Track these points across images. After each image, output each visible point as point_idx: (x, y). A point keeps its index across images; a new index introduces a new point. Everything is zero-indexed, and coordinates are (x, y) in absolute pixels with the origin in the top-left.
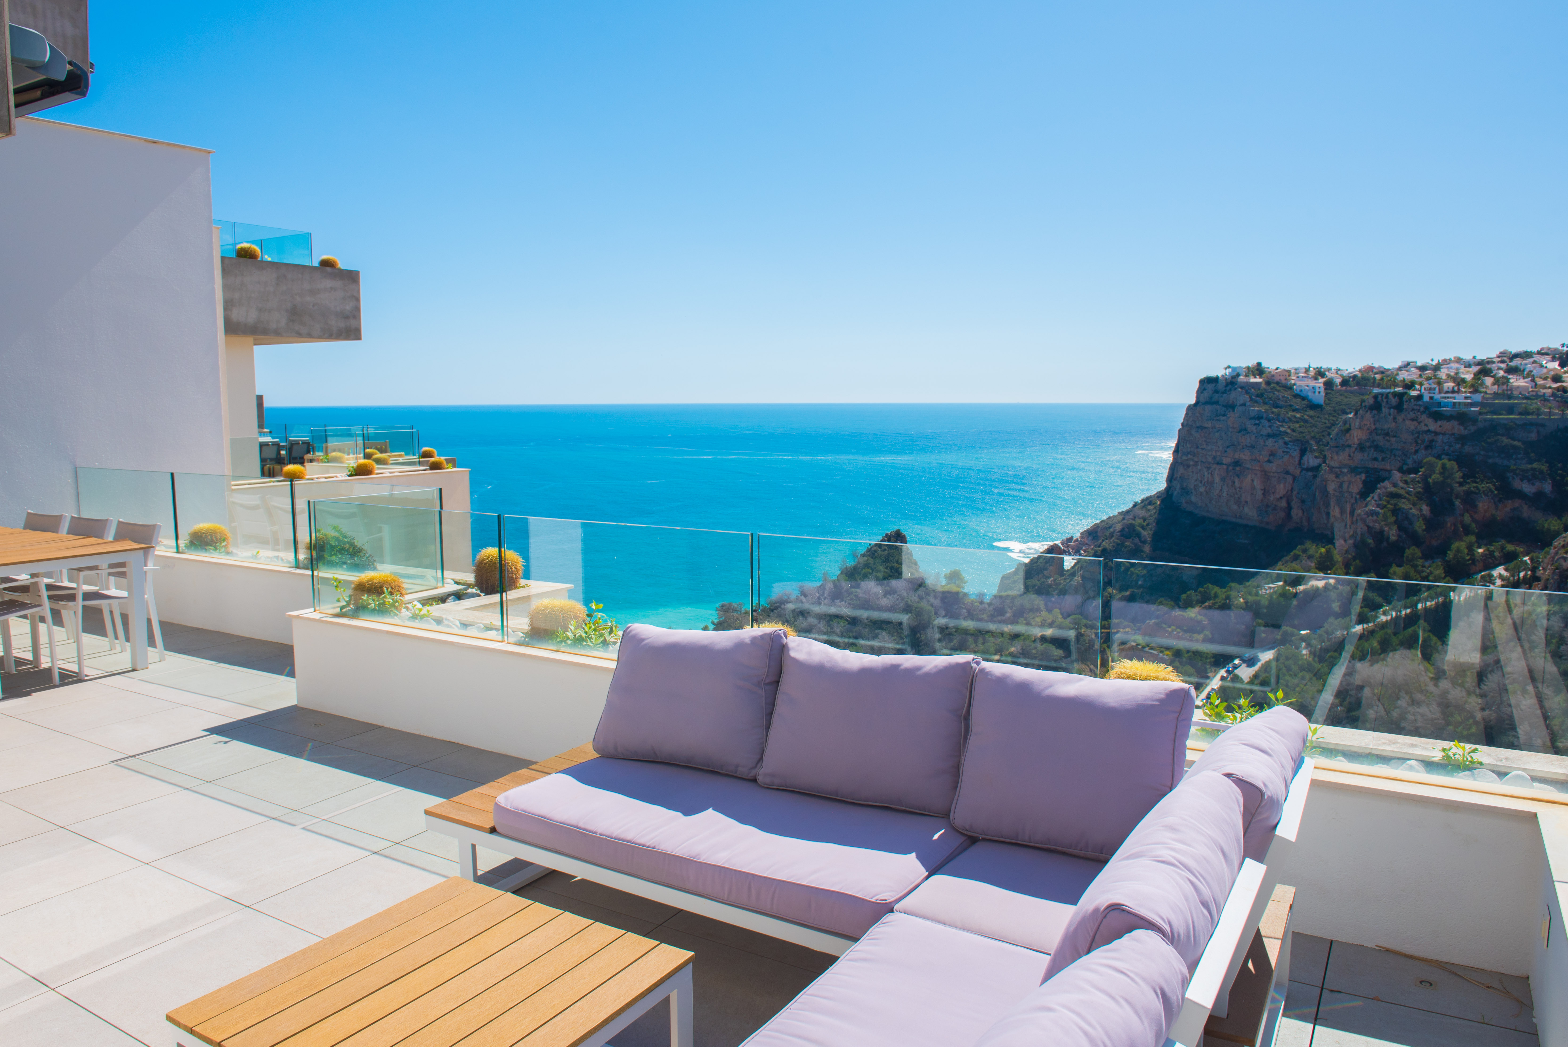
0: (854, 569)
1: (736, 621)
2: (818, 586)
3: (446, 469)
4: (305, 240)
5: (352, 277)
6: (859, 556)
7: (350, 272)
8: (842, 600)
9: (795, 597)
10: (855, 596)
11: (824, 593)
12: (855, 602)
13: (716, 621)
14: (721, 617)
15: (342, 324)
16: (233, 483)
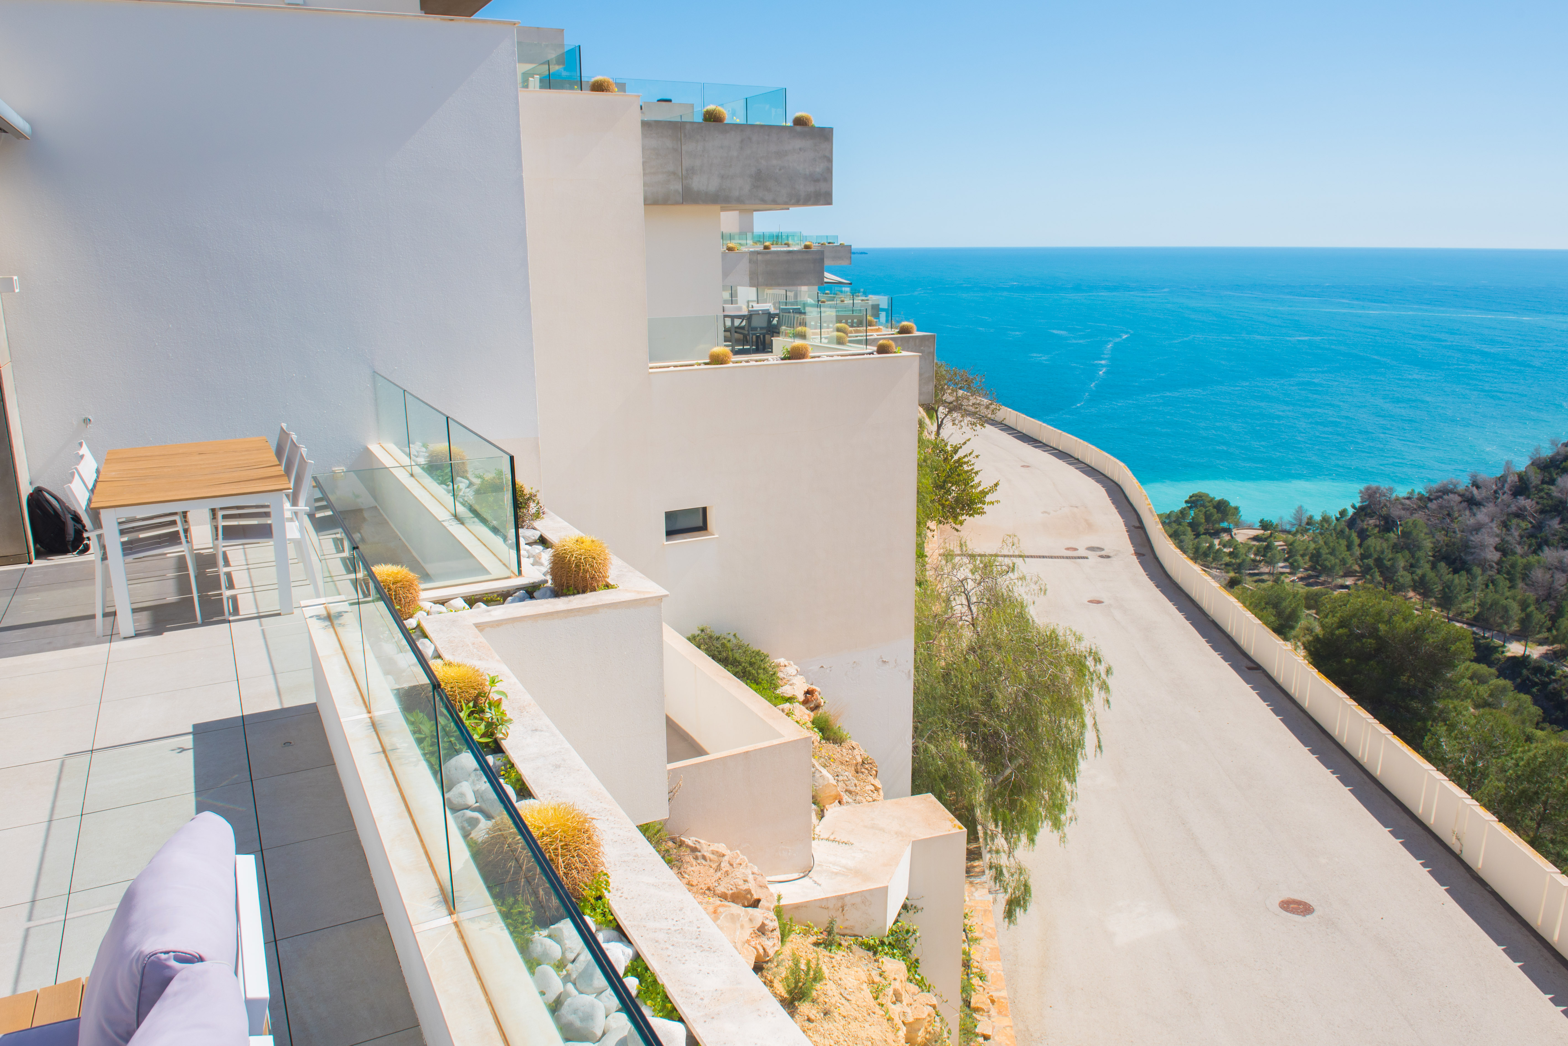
0: (1550, 461)
1: (1382, 508)
2: (1496, 478)
3: (895, 353)
4: (780, 97)
5: (825, 135)
6: (1560, 445)
7: (822, 129)
8: (1528, 497)
9: (1464, 488)
10: (1547, 493)
11: (1503, 486)
12: (1545, 501)
13: (1358, 505)
14: (1365, 502)
15: (811, 188)
16: (651, 365)
